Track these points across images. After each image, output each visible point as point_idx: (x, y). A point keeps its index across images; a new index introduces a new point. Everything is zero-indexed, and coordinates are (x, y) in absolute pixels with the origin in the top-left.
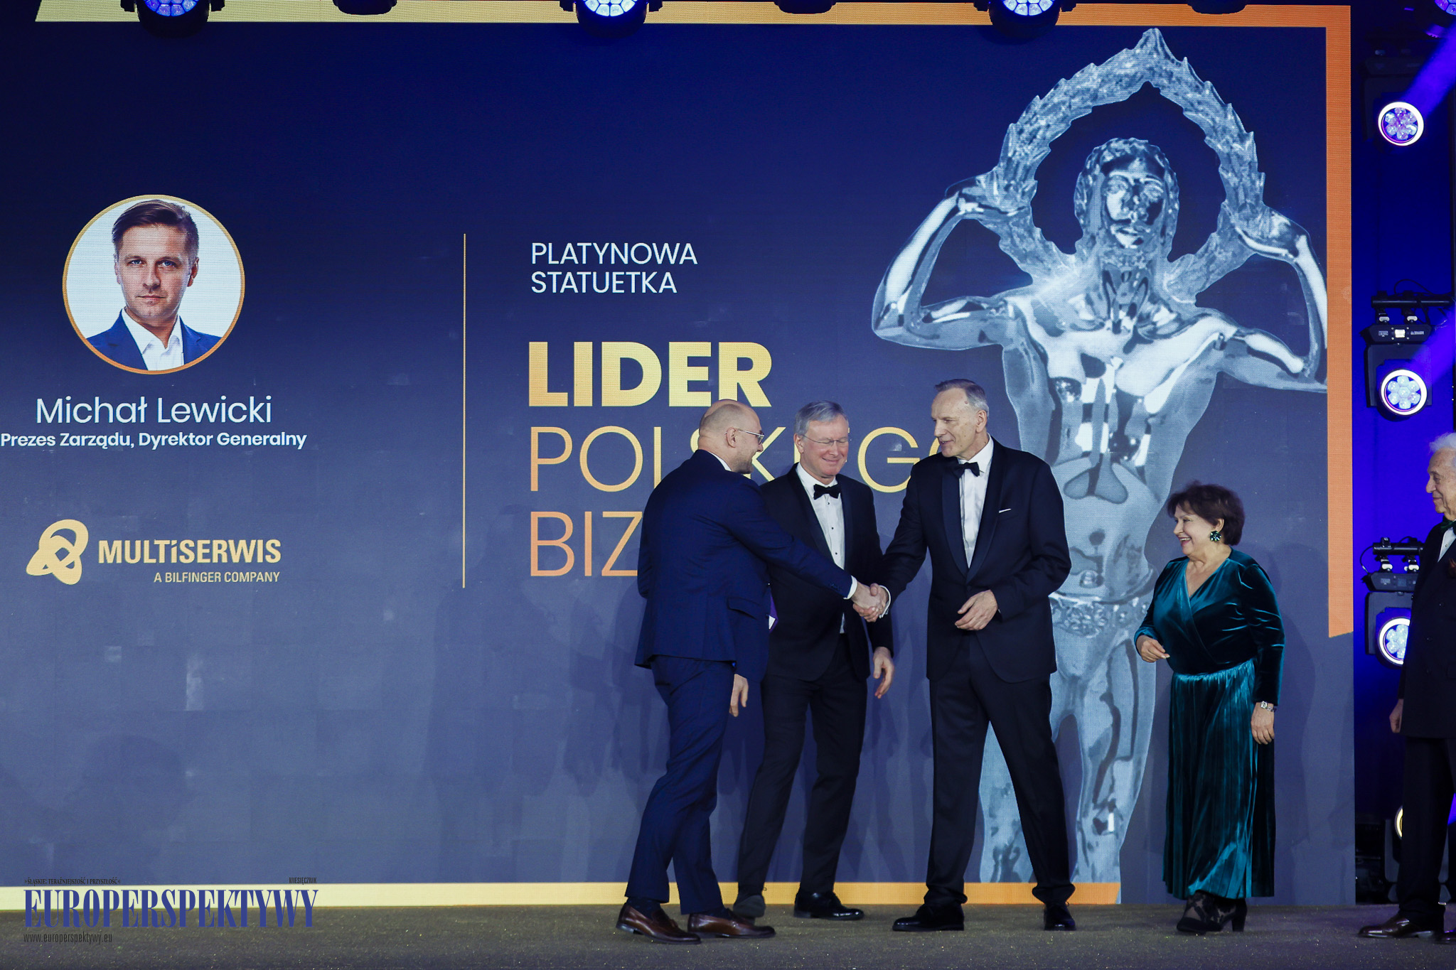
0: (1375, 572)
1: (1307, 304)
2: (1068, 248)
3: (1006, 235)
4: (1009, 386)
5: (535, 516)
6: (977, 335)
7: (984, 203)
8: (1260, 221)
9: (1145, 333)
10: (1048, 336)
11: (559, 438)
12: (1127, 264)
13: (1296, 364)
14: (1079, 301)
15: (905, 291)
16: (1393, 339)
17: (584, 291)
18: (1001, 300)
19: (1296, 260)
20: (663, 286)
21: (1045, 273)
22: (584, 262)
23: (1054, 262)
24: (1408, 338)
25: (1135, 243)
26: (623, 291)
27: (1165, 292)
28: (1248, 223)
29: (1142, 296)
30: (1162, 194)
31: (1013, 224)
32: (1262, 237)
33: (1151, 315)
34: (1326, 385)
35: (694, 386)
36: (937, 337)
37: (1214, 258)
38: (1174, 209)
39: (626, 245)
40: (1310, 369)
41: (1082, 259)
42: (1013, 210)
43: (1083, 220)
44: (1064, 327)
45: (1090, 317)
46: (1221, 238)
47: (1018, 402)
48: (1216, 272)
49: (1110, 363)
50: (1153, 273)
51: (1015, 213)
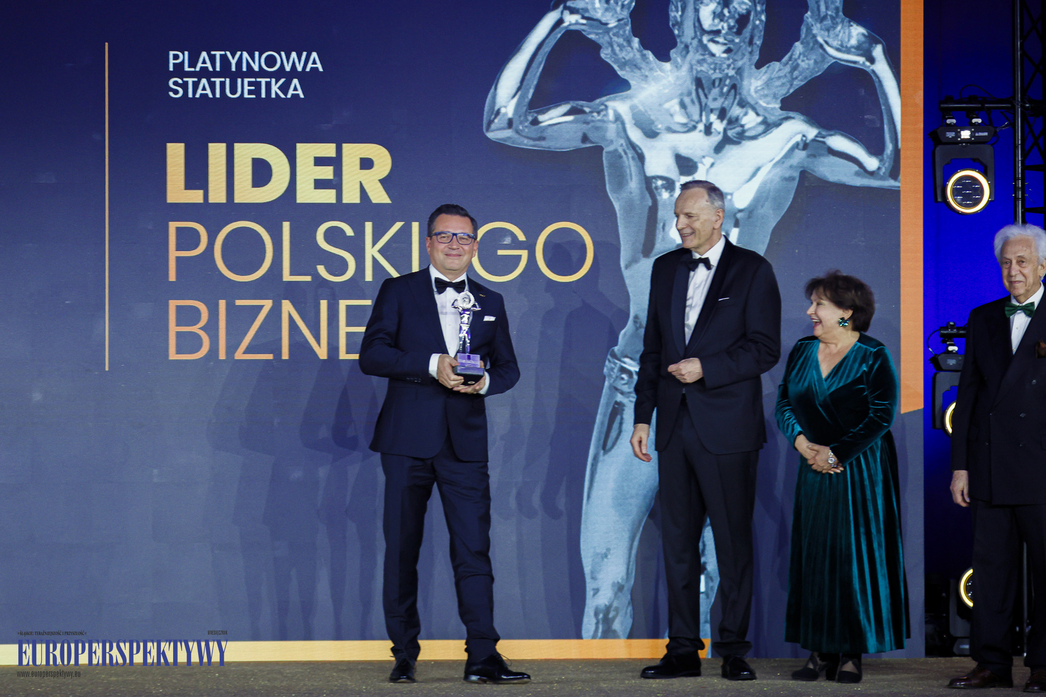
0: (942, 353)
1: (883, 107)
2: (663, 56)
3: (607, 45)
4: (610, 183)
5: (173, 304)
6: (580, 135)
7: (587, 15)
8: (840, 32)
9: (735, 135)
10: (644, 137)
11: (196, 233)
12: (717, 71)
13: (872, 163)
14: (674, 105)
15: (514, 96)
16: (959, 139)
17: (218, 95)
18: (603, 104)
19: (874, 67)
20: (291, 92)
21: (642, 80)
22: (218, 69)
23: (651, 69)
24: (973, 139)
25: (726, 52)
26: (254, 96)
27: (752, 96)
28: (829, 33)
29: (732, 100)
30: (749, 6)
31: (614, 35)
32: (842, 45)
33: (740, 117)
34: (899, 182)
35: (320, 184)
36: (543, 139)
37: (798, 65)
38: (761, 20)
39: (257, 54)
40: (885, 168)
41: (677, 67)
42: (613, 21)
43: (678, 30)
44: (660, 129)
45: (684, 120)
46: (804, 47)
47: (618, 198)
48: (799, 78)
49: (702, 163)
50: (742, 79)
51: (616, 24)
